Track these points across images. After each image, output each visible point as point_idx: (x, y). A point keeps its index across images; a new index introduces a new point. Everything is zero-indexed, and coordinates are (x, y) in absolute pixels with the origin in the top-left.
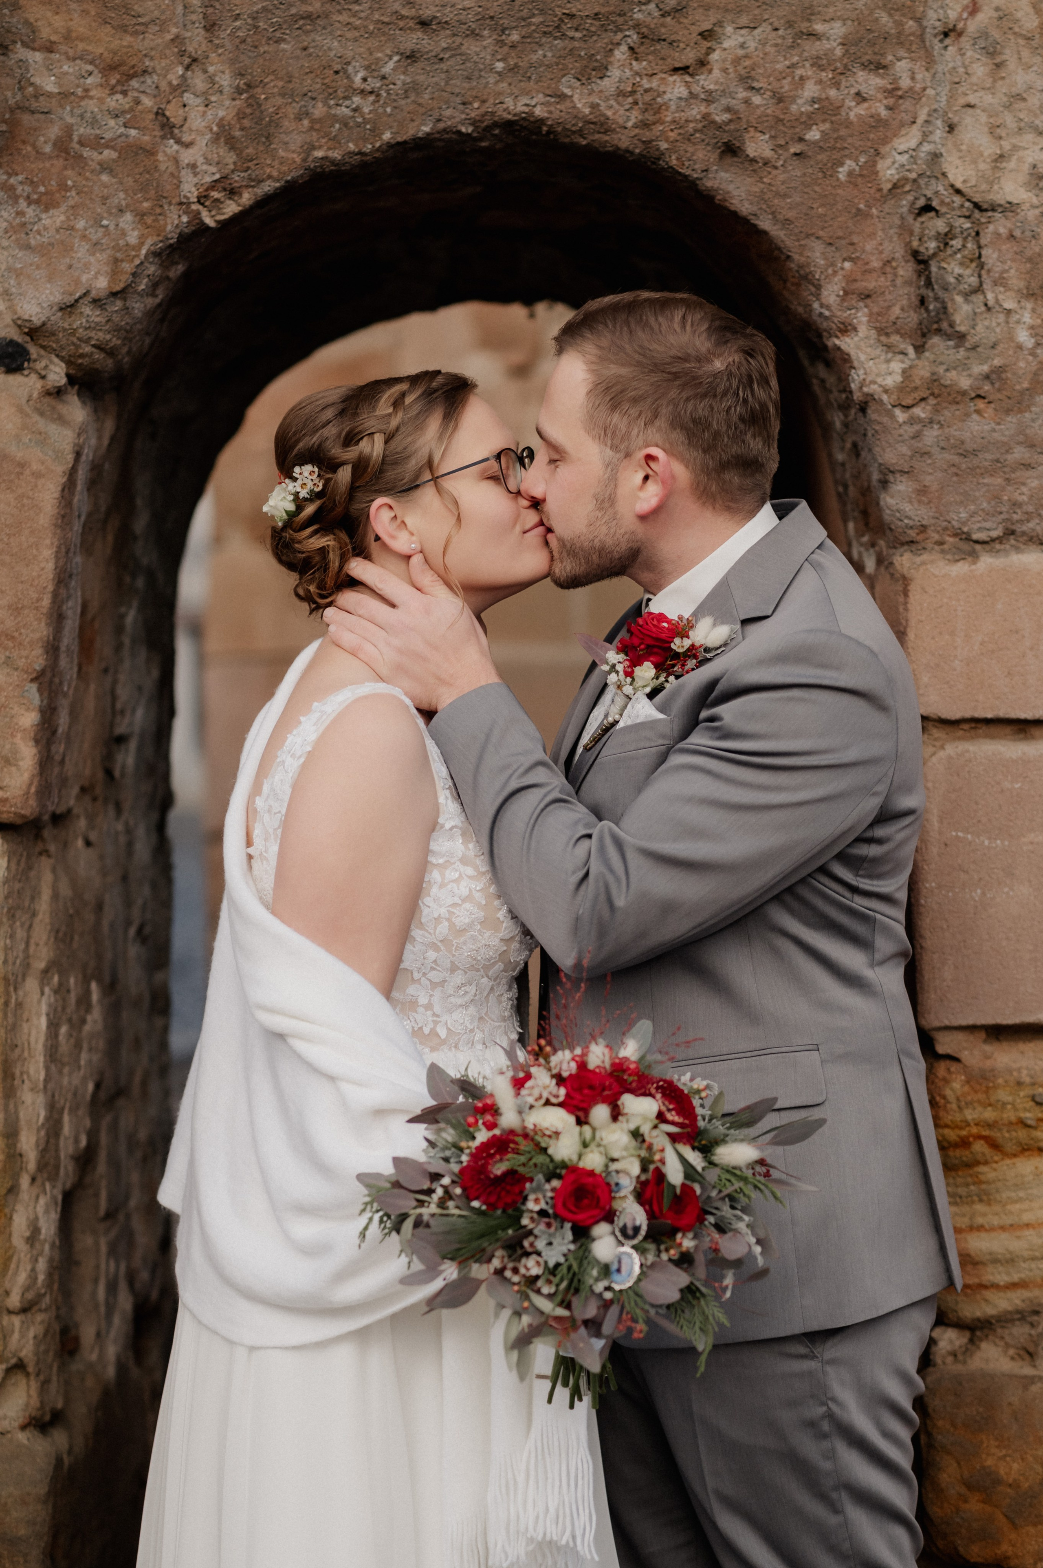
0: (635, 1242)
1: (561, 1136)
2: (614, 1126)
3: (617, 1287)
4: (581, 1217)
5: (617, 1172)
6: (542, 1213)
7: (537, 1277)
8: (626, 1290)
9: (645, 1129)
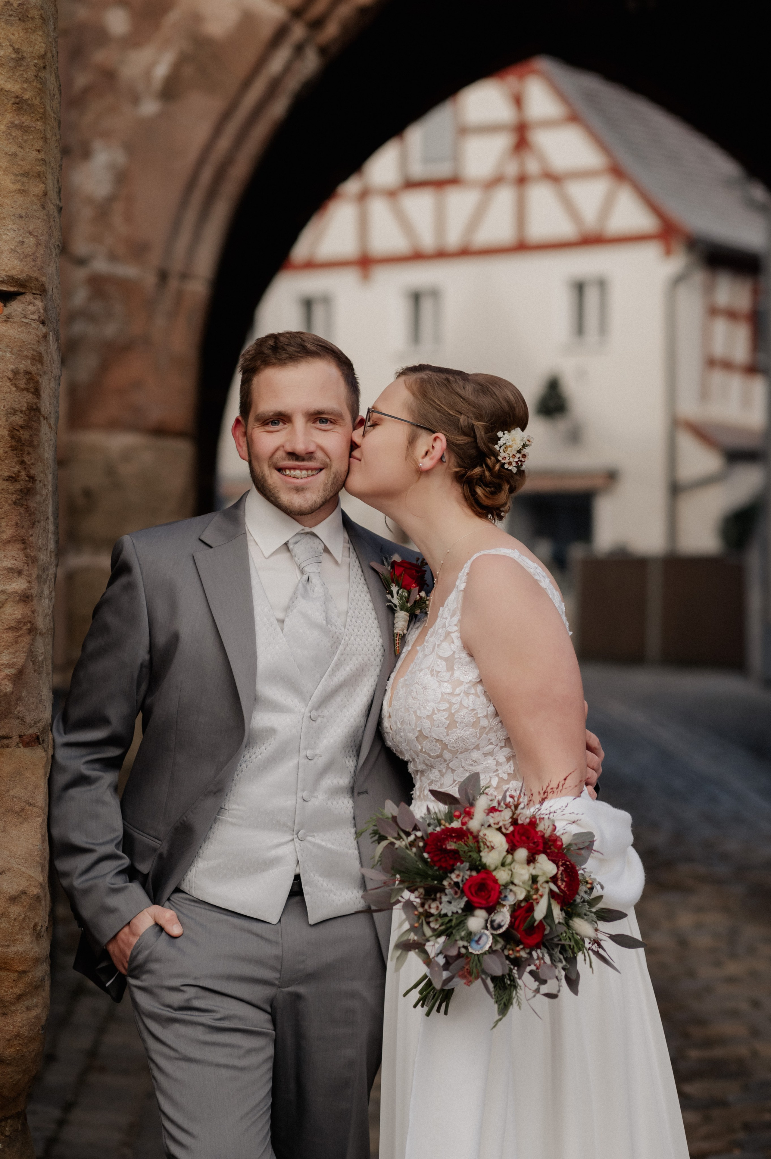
0: (495, 932)
1: (493, 851)
2: (526, 866)
3: (470, 950)
4: (475, 899)
5: (511, 891)
6: (457, 884)
7: (432, 915)
8: (475, 955)
9: (541, 880)
